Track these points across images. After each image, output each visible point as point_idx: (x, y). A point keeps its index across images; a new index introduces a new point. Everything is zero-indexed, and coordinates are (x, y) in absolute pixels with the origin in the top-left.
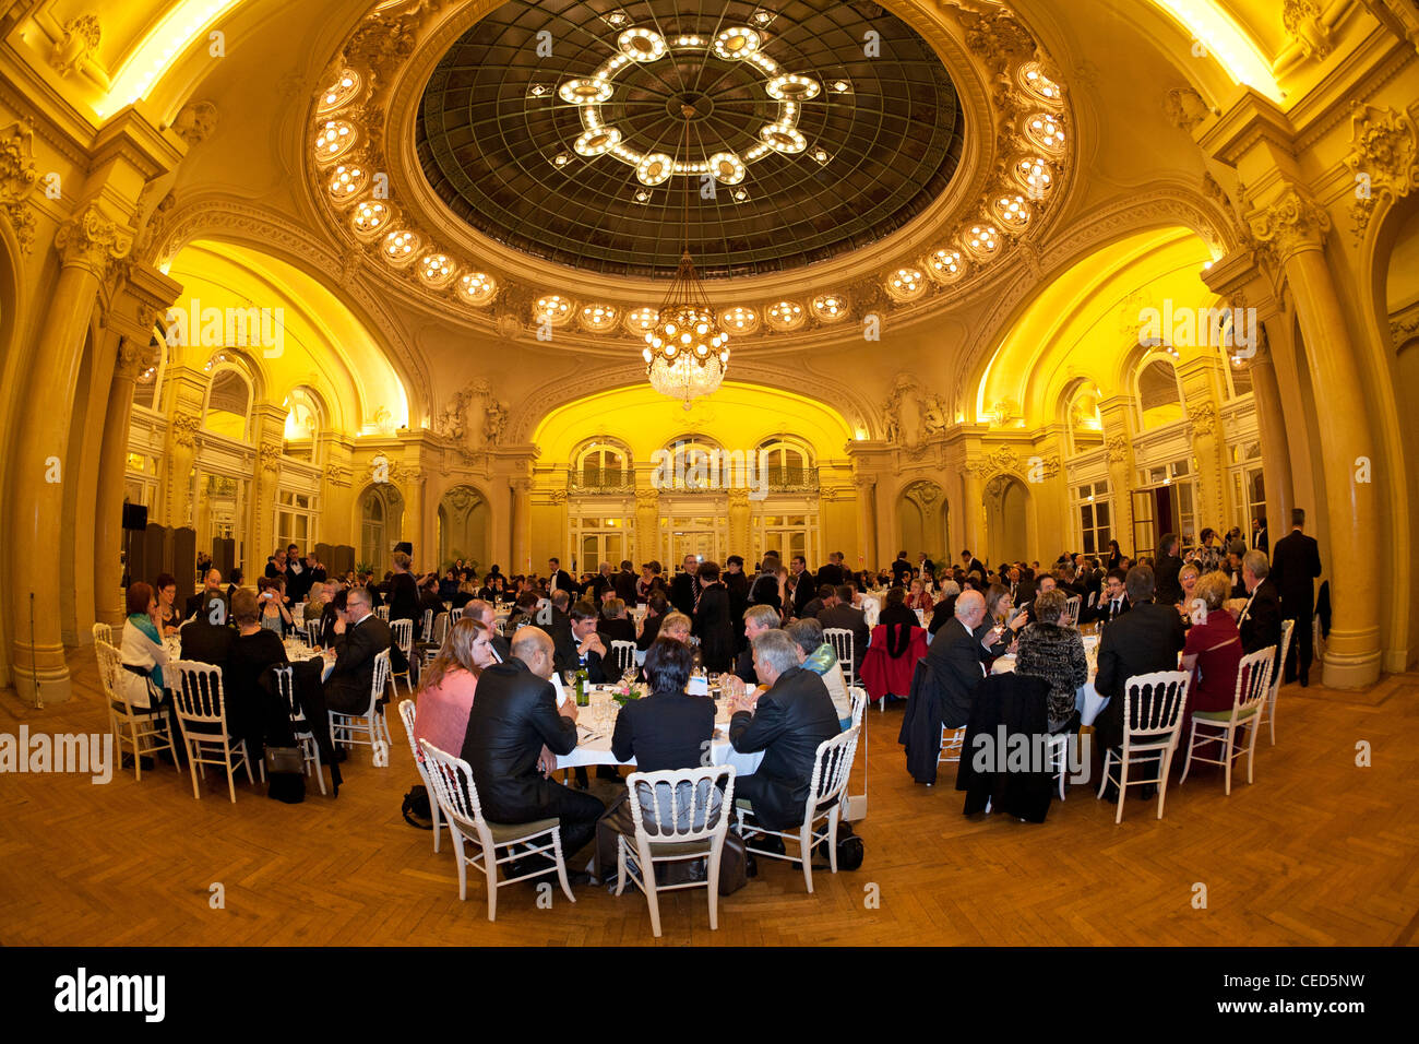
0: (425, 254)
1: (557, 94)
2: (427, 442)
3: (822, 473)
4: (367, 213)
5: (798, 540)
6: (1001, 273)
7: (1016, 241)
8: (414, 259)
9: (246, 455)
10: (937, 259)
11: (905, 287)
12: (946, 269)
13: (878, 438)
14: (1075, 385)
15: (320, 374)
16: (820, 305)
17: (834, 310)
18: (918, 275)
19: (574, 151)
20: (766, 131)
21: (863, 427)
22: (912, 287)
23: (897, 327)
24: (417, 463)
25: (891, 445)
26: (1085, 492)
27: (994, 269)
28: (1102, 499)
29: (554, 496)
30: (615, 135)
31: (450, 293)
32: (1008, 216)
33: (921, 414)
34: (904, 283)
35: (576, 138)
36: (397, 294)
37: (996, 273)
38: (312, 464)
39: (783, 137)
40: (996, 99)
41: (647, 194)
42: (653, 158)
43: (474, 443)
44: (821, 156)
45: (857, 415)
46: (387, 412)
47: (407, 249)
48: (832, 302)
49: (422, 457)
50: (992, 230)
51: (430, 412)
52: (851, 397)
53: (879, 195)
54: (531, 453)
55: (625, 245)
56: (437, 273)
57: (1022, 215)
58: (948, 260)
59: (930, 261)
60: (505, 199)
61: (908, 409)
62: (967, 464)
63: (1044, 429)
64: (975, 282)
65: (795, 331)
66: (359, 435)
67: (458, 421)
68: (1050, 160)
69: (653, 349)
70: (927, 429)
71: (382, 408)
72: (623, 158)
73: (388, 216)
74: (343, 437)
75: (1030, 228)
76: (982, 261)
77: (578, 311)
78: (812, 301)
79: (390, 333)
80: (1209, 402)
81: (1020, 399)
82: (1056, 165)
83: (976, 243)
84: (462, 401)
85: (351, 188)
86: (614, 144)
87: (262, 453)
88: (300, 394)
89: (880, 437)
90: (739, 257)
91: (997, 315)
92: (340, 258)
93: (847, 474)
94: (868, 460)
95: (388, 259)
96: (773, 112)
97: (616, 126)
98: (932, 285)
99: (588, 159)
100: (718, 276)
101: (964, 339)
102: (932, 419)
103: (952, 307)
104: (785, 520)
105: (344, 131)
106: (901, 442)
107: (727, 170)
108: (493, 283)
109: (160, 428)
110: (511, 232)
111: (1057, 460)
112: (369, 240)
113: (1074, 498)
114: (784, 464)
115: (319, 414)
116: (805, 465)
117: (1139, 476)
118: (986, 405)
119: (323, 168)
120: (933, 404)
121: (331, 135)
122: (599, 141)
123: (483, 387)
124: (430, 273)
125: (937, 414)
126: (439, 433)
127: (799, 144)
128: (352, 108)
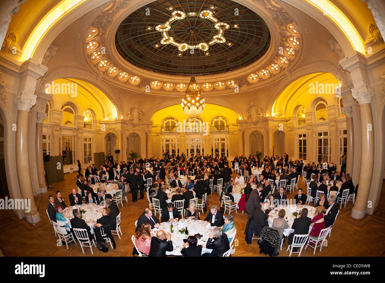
0: (120, 72)
1: (155, 29)
2: (123, 122)
3: (229, 127)
4: (103, 63)
5: (223, 145)
6: (280, 78)
7: (284, 69)
8: (117, 74)
9: (74, 130)
10: (262, 72)
11: (253, 79)
12: (264, 74)
13: (245, 119)
14: (298, 107)
15: (92, 105)
16: (229, 83)
17: (233, 84)
18: (256, 76)
19: (160, 43)
20: (214, 37)
21: (241, 116)
22: (255, 79)
23: (251, 90)
24: (120, 128)
25: (249, 121)
26: (300, 136)
27: (278, 76)
28: (305, 138)
29: (157, 133)
30: (172, 39)
31: (127, 82)
32: (282, 62)
33: (257, 113)
34: (253, 78)
35: (161, 40)
36: (112, 84)
37: (278, 77)
38: (92, 129)
39: (219, 39)
40: (280, 33)
41: (181, 54)
42: (183, 44)
43: (135, 122)
44: (230, 44)
45: (239, 113)
46: (111, 114)
47: (115, 71)
48: (232, 82)
49: (122, 126)
50: (277, 65)
51: (123, 114)
52: (238, 108)
53: (246, 54)
54: (151, 123)
55: (176, 67)
56: (123, 77)
57: (286, 62)
58: (265, 72)
59: (260, 72)
60: (141, 56)
61: (253, 112)
62: (269, 128)
63: (290, 118)
64: (272, 79)
65: (223, 90)
66: (104, 120)
67: (131, 116)
68: (295, 49)
69: (184, 104)
70: (258, 117)
71: (110, 113)
72: (174, 44)
73: (109, 63)
74: (100, 121)
75: (288, 66)
76: (274, 73)
77: (163, 85)
78: (227, 82)
79: (111, 95)
80: (335, 118)
81: (284, 109)
82: (296, 50)
83: (273, 68)
84: (132, 110)
85: (98, 57)
86: (171, 41)
87: (78, 129)
88: (88, 111)
89: (246, 118)
90: (207, 70)
91: (278, 88)
92: (96, 77)
93: (236, 127)
94: (242, 125)
95: (110, 75)
96: (217, 32)
97: (172, 36)
98: (261, 79)
99: (165, 45)
100: (201, 75)
101: (269, 93)
102: (260, 114)
103: (266, 85)
104: (220, 139)
105: (94, 43)
106: (251, 120)
107: (203, 47)
108: (139, 78)
109: (50, 127)
110: (143, 65)
111: (293, 127)
112: (104, 70)
113: (297, 137)
114: (219, 124)
115: (93, 116)
116: (225, 125)
117: (315, 134)
118: (274, 111)
119: (90, 53)
120: (260, 111)
121: (91, 45)
122: (167, 40)
123: (137, 106)
124: (122, 77)
125: (261, 113)
126: (126, 119)
127: (224, 40)
128: (96, 38)
